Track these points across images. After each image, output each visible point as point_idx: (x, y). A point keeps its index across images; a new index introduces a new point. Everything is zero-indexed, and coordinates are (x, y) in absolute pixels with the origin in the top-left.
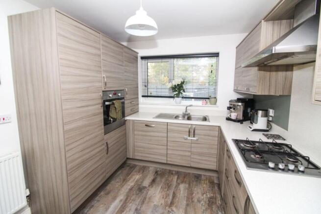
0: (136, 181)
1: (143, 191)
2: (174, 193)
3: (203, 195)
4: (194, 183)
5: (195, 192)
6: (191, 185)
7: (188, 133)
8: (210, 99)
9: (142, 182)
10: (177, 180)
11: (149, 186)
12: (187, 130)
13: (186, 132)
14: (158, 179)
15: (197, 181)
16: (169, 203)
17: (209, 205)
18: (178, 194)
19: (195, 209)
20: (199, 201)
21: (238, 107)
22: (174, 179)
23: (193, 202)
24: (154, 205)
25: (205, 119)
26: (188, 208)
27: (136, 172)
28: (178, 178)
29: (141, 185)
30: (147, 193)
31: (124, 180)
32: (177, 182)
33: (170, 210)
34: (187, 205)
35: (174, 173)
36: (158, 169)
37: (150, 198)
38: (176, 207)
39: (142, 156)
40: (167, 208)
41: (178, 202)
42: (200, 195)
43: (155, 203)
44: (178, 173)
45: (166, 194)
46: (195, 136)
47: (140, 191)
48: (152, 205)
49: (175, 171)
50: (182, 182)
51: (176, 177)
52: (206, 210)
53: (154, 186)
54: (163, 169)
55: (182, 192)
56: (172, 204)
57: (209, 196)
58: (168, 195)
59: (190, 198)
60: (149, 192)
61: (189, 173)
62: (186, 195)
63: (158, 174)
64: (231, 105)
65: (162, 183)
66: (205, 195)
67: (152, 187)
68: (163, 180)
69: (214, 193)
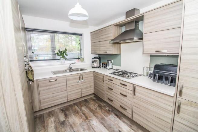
0: (54, 122)
1: (65, 123)
2: (83, 113)
3: (95, 106)
4: (87, 104)
5: (91, 107)
6: (87, 105)
7: (79, 79)
8: (80, 59)
9: (59, 120)
10: (78, 108)
11: (66, 119)
12: (79, 77)
13: (78, 78)
14: (67, 113)
15: (87, 103)
16: (85, 118)
17: (101, 108)
18: (85, 112)
19: (97, 113)
20: (96, 109)
21: (97, 61)
22: (76, 108)
23: (94, 111)
24: (79, 124)
25: (82, 70)
26: (95, 114)
27: (47, 118)
28: (78, 106)
29: (60, 122)
30: (69, 122)
31: (44, 127)
32: (79, 108)
33: (89, 120)
34: (93, 113)
35: (73, 105)
36: (62, 108)
37: (73, 123)
38: (90, 117)
39: (48, 105)
40: (86, 121)
41: (89, 115)
42: (94, 107)
43: (79, 123)
44: (75, 104)
45: (80, 116)
46: (83, 79)
47: (63, 125)
48: (78, 125)
49: (73, 104)
50: (82, 107)
51: (76, 106)
52: (101, 110)
53: (69, 117)
54: (64, 107)
55: (86, 110)
56: (87, 118)
57: (97, 105)
58: (81, 116)
59: (91, 110)
60: (70, 121)
61: (81, 101)
62: (89, 110)
63: (64, 111)
64: (93, 60)
65: (72, 113)
66: (96, 106)
67: (68, 118)
68: (71, 111)
69: (98, 103)
